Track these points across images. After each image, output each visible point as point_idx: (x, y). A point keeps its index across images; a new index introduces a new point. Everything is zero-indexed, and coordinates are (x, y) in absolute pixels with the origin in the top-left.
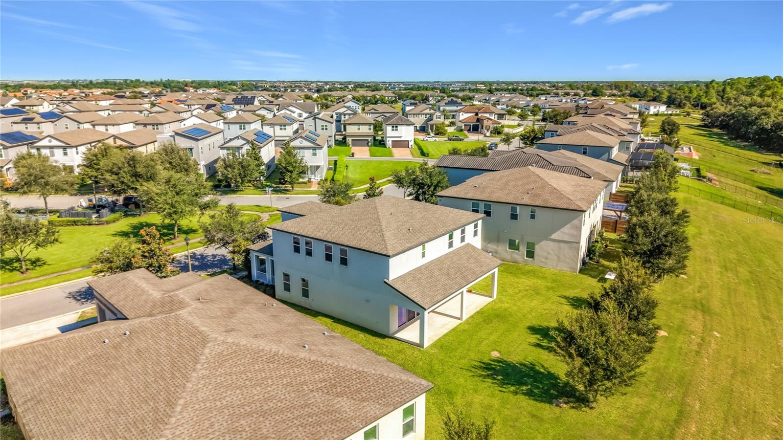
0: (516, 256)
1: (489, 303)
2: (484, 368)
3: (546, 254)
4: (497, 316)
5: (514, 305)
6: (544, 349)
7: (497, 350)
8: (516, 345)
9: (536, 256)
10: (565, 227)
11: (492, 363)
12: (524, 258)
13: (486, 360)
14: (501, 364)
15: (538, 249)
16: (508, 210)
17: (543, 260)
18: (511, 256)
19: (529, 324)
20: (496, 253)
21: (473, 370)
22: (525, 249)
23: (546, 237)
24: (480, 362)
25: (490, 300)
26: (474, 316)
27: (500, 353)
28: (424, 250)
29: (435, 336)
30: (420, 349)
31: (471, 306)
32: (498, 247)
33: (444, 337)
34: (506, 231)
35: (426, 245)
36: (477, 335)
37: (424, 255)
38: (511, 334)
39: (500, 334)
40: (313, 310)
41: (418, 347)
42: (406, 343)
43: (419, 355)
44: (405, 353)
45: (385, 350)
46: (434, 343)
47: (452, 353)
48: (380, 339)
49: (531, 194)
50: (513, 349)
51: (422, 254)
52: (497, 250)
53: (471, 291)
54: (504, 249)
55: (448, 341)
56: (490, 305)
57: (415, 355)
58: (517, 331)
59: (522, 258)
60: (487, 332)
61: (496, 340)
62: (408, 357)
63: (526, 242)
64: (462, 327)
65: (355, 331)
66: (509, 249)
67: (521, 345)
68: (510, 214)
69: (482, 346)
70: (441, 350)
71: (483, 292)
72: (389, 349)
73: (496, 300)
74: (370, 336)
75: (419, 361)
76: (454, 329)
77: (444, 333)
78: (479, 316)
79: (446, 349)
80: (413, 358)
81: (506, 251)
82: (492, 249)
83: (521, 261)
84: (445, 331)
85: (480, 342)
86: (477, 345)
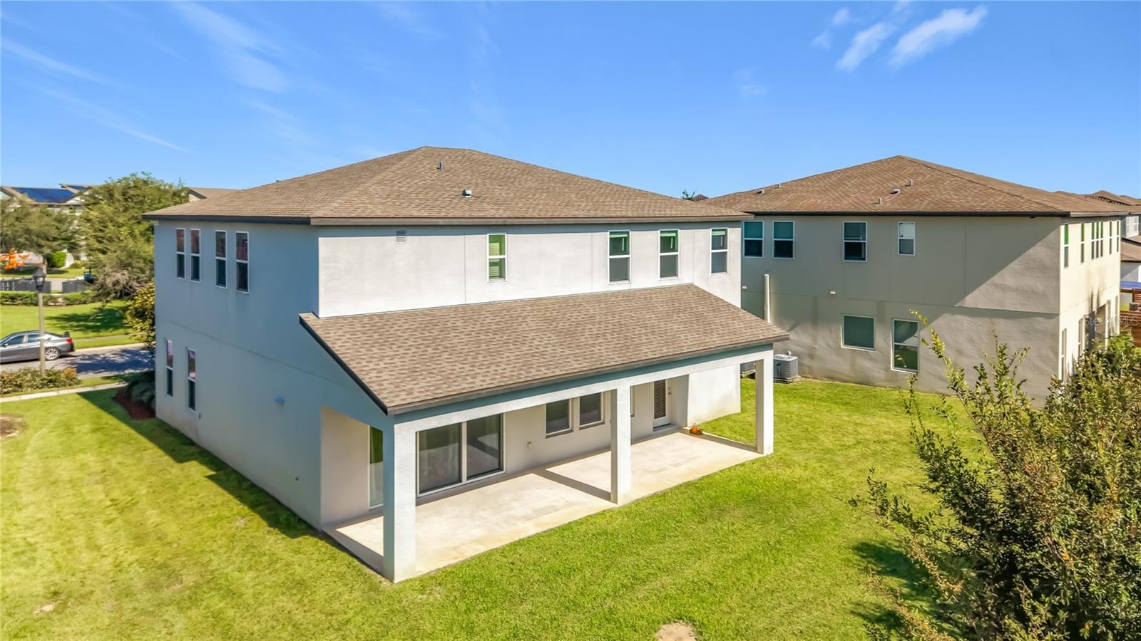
0: (867, 364)
1: (743, 465)
4: (752, 500)
5: (829, 474)
7: (692, 621)
8: (786, 607)
9: (923, 363)
10: (1005, 272)
12: (887, 369)
15: (921, 341)
16: (835, 234)
18: (853, 364)
19: (859, 536)
20: (812, 357)
22: (891, 343)
23: (949, 302)
25: (750, 455)
26: (667, 493)
27: (701, 633)
28: (501, 254)
29: (478, 541)
30: (380, 582)
31: (676, 466)
32: (815, 340)
33: (508, 548)
34: (834, 293)
35: (511, 239)
36: (638, 554)
37: (498, 270)
38: (778, 564)
39: (735, 560)
40: (199, 446)
41: (379, 576)
42: (351, 558)
43: (350, 606)
44: (309, 593)
45: (252, 574)
46: (454, 566)
47: (494, 611)
48: (280, 537)
49: (901, 193)
50: (767, 620)
51: (492, 264)
52: (815, 348)
53: (699, 431)
54: (831, 344)
55: (513, 564)
56: (742, 469)
57: (336, 606)
58: (807, 556)
59: (883, 372)
60: (685, 546)
61: (709, 579)
62: (306, 608)
63: (892, 319)
64: (602, 522)
65: (236, 506)
66: (845, 344)
67: (804, 610)
68: (843, 244)
69: (637, 598)
70: (457, 594)
71: (738, 437)
72: (270, 573)
73: (769, 459)
74: (264, 523)
75: (331, 629)
76: (569, 527)
77: (522, 536)
78: (686, 496)
79: (480, 593)
80: (319, 616)
81: (838, 351)
82: (798, 346)
83: (883, 378)
84: (530, 529)
85: (637, 579)
86: (619, 590)
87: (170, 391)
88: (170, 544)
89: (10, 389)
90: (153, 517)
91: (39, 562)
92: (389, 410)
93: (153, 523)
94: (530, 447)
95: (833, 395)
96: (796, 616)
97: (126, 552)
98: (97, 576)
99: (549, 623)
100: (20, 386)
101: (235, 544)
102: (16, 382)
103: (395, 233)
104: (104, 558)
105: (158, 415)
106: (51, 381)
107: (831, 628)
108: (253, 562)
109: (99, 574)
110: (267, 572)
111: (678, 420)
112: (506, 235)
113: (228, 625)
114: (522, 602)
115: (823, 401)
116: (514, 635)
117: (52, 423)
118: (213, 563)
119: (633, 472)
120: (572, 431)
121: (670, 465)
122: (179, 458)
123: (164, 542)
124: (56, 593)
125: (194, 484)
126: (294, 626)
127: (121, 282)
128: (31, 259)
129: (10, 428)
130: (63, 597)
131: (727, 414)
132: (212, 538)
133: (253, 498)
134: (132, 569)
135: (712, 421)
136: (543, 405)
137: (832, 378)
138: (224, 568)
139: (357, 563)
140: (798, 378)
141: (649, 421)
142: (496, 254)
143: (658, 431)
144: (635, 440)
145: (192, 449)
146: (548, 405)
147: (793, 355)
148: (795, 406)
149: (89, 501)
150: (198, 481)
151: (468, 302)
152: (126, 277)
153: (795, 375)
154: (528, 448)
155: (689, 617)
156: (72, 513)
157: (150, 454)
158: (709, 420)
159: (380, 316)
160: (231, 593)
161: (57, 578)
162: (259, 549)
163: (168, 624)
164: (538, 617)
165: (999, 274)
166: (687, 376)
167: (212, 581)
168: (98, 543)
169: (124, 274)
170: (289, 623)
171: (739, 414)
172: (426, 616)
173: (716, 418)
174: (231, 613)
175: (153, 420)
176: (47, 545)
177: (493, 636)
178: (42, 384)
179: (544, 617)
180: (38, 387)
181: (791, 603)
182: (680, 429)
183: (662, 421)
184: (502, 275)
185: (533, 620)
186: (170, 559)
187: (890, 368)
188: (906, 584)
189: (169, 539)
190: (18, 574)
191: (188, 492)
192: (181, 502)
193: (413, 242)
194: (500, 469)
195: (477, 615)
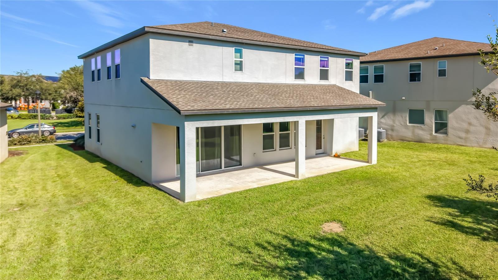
0: (421, 132)
2: (287, 250)
3: (465, 126)
4: (368, 179)
5: (407, 171)
6: (467, 233)
7: (340, 222)
8: (391, 218)
9: (450, 130)
10: (495, 82)
11: (313, 242)
12: (431, 134)
13: (302, 236)
14: (336, 249)
15: (452, 120)
16: (405, 70)
17: (463, 135)
18: (413, 132)
20: (392, 130)
21: (257, 251)
22: (433, 121)
23: (464, 100)
24: (286, 237)
25: (365, 164)
26: (324, 175)
27: (346, 227)
28: (240, 58)
29: (229, 189)
30: (178, 202)
31: (327, 167)
32: (394, 121)
33: (243, 192)
34: (404, 98)
35: (246, 52)
36: (310, 196)
37: (239, 66)
38: (384, 202)
39: (361, 200)
40: (101, 158)
41: (178, 200)
42: (165, 194)
43: (162, 211)
44: (142, 205)
45: (116, 199)
46: (217, 197)
47: (235, 214)
48: (132, 186)
49: (439, 49)
50: (382, 223)
51: (236, 64)
52: (394, 126)
53: (338, 156)
54: (402, 123)
55: (245, 197)
56: (362, 168)
57: (155, 210)
58: (400, 199)
59: (429, 136)
60: (335, 193)
61: (348, 206)
62: (139, 211)
63: (434, 109)
64: (292, 184)
65: (113, 176)
66: (409, 123)
67: (402, 219)
68: (409, 74)
69: (310, 212)
70: (217, 207)
71: (359, 158)
72: (124, 199)
73: (375, 165)
74: (126, 182)
75: (151, 219)
76: (275, 185)
77: (250, 188)
78: (333, 176)
79: (228, 207)
80: (146, 214)
81: (406, 127)
82: (386, 125)
83: (429, 139)
84: (255, 186)
85: (310, 205)
86: (300, 208)
87: (90, 137)
88: (80, 189)
89: (26, 143)
90: (75, 180)
91: (17, 194)
92: (181, 112)
93: (74, 182)
94: (255, 156)
95: (404, 146)
96: (398, 221)
97: (59, 191)
98: (43, 199)
99: (264, 220)
100: (30, 142)
101: (110, 189)
102: (28, 140)
103: (188, 41)
104: (48, 193)
105: (86, 149)
106: (43, 140)
107: (418, 227)
108: (117, 195)
109: (44, 198)
110: (123, 198)
111: (328, 151)
112: (243, 49)
113: (100, 217)
114: (250, 211)
115: (399, 148)
116: (245, 224)
117: (40, 153)
118: (98, 195)
119: (306, 168)
120: (275, 150)
121: (325, 167)
122: (91, 161)
123: (78, 188)
124: (21, 204)
125: (96, 169)
126: (132, 218)
127: (73, 96)
128: (46, 106)
129: (21, 154)
130: (24, 206)
131: (352, 151)
132: (100, 187)
133: (122, 174)
134: (60, 197)
135: (345, 153)
136: (262, 123)
137: (403, 140)
138: (103, 197)
139: (167, 195)
140: (385, 140)
141: (314, 151)
142: (238, 58)
143: (318, 155)
144: (307, 158)
145: (98, 159)
146: (264, 124)
147: (383, 129)
148: (385, 149)
149: (47, 175)
150: (98, 169)
151: (224, 81)
152: (76, 94)
153: (384, 139)
154: (254, 156)
155: (339, 220)
156: (39, 179)
157: (79, 161)
158: (343, 153)
159: (181, 82)
160: (104, 205)
161: (24, 199)
162: (121, 190)
163: (72, 216)
164: (258, 217)
165: (491, 83)
166: (333, 119)
167: (96, 201)
168: (47, 188)
169: (74, 93)
170: (130, 216)
171: (358, 151)
172: (200, 215)
173: (347, 152)
174: (103, 212)
175: (84, 151)
176: (23, 189)
177: (234, 224)
178: (39, 141)
179: (261, 217)
180: (38, 142)
181: (394, 216)
182: (329, 155)
183: (320, 151)
184: (241, 69)
185: (255, 218)
186: (79, 194)
187: (432, 133)
188: (457, 211)
189: (80, 187)
190: (6, 197)
191: (93, 172)
192: (89, 175)
193: (197, 47)
194: (241, 165)
195: (226, 215)
